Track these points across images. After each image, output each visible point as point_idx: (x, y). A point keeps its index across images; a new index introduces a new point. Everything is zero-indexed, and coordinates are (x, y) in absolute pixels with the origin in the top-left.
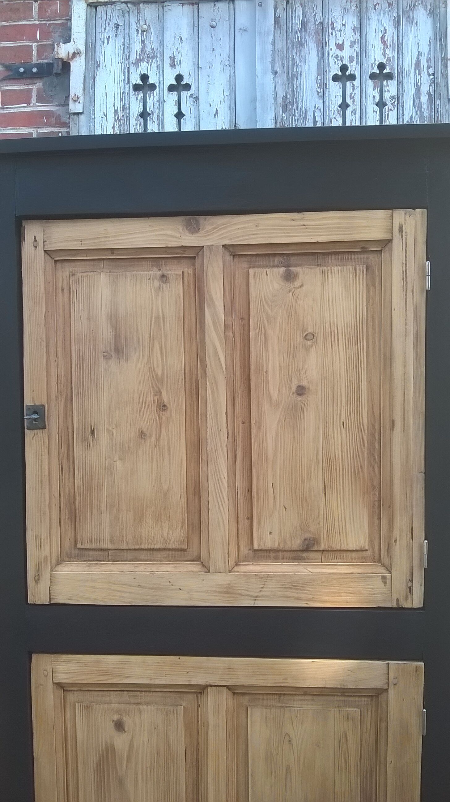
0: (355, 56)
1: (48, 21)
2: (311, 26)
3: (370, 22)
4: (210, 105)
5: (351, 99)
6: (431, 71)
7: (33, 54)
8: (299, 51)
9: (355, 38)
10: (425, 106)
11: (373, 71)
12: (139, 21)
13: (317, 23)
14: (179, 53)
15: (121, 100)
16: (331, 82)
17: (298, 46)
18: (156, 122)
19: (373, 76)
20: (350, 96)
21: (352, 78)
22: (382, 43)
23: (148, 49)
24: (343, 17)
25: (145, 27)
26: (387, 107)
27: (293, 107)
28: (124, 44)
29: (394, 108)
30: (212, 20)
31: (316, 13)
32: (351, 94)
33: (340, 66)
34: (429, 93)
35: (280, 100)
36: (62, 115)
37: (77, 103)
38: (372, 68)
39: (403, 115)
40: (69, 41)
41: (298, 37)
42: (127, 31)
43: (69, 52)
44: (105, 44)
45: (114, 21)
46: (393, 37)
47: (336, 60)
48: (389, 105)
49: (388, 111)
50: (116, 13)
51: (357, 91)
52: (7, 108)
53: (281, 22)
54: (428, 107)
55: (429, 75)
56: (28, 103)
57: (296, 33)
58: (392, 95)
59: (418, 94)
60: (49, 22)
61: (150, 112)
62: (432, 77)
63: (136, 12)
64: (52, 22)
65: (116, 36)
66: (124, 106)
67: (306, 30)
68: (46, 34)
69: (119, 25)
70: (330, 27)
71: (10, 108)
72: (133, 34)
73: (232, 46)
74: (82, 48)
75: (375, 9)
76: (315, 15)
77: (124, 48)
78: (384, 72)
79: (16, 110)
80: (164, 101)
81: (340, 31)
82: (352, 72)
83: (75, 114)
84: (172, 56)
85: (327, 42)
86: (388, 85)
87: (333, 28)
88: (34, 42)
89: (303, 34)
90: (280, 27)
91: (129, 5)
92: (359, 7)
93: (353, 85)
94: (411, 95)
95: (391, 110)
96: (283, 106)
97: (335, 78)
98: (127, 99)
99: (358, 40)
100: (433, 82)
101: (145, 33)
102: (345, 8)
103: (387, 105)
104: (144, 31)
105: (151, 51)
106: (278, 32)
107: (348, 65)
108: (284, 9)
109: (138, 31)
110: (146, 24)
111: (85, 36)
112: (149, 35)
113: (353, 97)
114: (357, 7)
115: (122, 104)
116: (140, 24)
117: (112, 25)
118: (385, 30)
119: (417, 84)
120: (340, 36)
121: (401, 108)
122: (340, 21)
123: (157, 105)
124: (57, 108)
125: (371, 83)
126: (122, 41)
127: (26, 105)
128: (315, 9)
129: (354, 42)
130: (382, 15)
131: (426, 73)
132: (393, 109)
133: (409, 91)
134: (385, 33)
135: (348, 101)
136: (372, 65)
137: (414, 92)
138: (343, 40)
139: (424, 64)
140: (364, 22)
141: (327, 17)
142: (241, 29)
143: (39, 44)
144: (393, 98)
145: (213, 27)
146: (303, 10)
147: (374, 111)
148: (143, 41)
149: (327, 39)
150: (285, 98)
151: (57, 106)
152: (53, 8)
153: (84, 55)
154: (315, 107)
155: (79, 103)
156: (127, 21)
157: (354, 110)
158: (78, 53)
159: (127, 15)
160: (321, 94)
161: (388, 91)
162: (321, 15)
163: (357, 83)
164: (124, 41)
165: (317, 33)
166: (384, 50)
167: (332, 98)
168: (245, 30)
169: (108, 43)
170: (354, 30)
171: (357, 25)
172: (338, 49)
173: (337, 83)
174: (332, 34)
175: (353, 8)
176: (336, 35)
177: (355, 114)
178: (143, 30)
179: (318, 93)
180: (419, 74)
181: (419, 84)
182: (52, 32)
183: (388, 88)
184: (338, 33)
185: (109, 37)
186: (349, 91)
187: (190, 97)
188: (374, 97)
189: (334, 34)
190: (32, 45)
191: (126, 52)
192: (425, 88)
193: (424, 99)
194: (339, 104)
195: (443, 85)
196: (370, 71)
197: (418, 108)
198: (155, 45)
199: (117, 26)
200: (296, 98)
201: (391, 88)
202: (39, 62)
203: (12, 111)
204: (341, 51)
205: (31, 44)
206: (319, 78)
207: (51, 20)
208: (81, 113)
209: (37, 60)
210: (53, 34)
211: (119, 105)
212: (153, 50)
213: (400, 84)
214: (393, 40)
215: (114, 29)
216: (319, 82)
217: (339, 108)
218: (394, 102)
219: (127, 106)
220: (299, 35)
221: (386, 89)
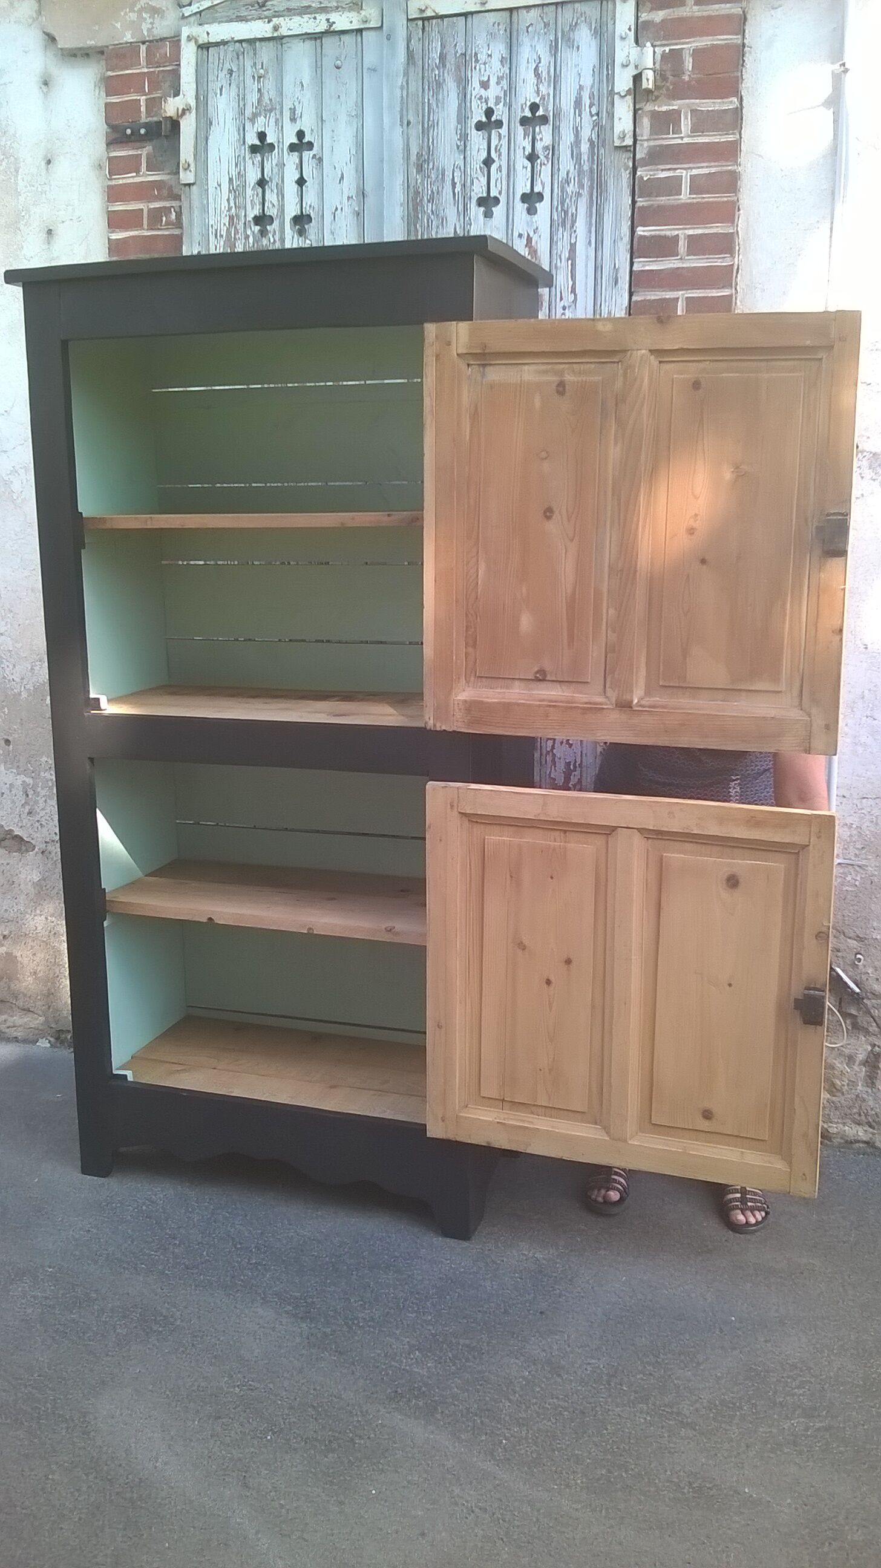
0: (502, 96)
1: (157, 67)
2: (451, 60)
3: (521, 49)
4: (335, 168)
5: (496, 152)
6: (594, 110)
7: (142, 110)
8: (436, 94)
9: (502, 71)
10: (585, 157)
11: (523, 115)
12: (255, 64)
13: (458, 55)
14: (299, 103)
15: (236, 165)
16: (474, 131)
17: (435, 88)
18: (275, 191)
19: (524, 121)
20: (496, 149)
21: (499, 124)
22: (535, 76)
23: (266, 99)
24: (488, 45)
25: (262, 71)
26: (539, 161)
27: (428, 165)
28: (238, 95)
29: (548, 162)
30: (337, 59)
31: (457, 43)
32: (497, 146)
33: (484, 109)
34: (590, 140)
35: (413, 158)
36: (174, 185)
37: (188, 171)
38: (523, 110)
39: (559, 169)
40: (178, 94)
41: (435, 75)
42: (241, 78)
43: (178, 109)
44: (218, 95)
45: (227, 66)
46: (549, 67)
47: (479, 102)
48: (542, 157)
49: (541, 166)
50: (229, 56)
51: (505, 142)
52: (115, 179)
53: (416, 57)
54: (588, 158)
55: (592, 116)
56: (138, 171)
57: (433, 70)
58: (546, 144)
59: (577, 141)
60: (158, 69)
61: (268, 179)
62: (595, 118)
63: (251, 53)
64: (161, 69)
65: (230, 84)
66: (239, 173)
67: (444, 66)
68: (155, 85)
69: (232, 71)
70: (473, 60)
71: (119, 179)
72: (249, 81)
73: (360, 92)
74: (193, 104)
75: (528, 31)
76: (456, 45)
77: (239, 99)
78: (537, 114)
79: (125, 181)
80: (284, 165)
81: (485, 64)
82: (498, 118)
83: (185, 185)
84: (293, 107)
85: (470, 78)
86: (540, 132)
87: (477, 61)
88: (142, 95)
89: (441, 70)
90: (414, 64)
91: (244, 45)
92: (508, 30)
93: (500, 134)
94: (569, 143)
95: (544, 164)
96: (418, 165)
97: (480, 126)
98: (242, 164)
99: (507, 74)
100: (596, 124)
101: (262, 79)
102: (491, 33)
103: (539, 157)
104: (261, 77)
105: (269, 103)
106: (412, 69)
107: (494, 108)
108: (419, 39)
109: (254, 77)
110: (262, 68)
111: (195, 87)
112: (266, 81)
113: (499, 150)
114: (506, 30)
115: (238, 170)
116: (256, 68)
117: (225, 72)
118: (540, 58)
119: (577, 128)
120: (485, 70)
121: (556, 162)
122: (485, 51)
123: (275, 170)
124: (168, 177)
125: (520, 130)
126: (237, 90)
127: (134, 174)
128: (456, 37)
129: (502, 77)
130: (536, 38)
131: (588, 114)
132: (546, 162)
133: (567, 137)
134: (540, 62)
135: (493, 155)
136: (522, 107)
137: (572, 138)
138: (489, 76)
139: (586, 101)
140: (514, 48)
141: (470, 46)
142: (369, 69)
143: (149, 97)
144: (546, 148)
145: (338, 68)
146: (442, 39)
147: (523, 167)
148: (259, 90)
149: (470, 76)
150: (419, 155)
151: (169, 174)
152: (162, 51)
153: (194, 111)
154: (454, 165)
155: (190, 171)
156: (241, 64)
157: (500, 166)
158: (188, 109)
159: (241, 57)
160: (462, 148)
161: (541, 139)
162: (463, 44)
163: (504, 131)
164: (239, 91)
165: (458, 68)
166: (537, 85)
167: (474, 153)
168: (374, 70)
169: (221, 94)
170: (501, 61)
171: (506, 55)
172: (482, 87)
173: (480, 133)
174: (475, 68)
175: (501, 32)
176: (480, 70)
177: (501, 171)
178: (260, 75)
179: (458, 147)
180: (580, 115)
181: (579, 128)
182: (161, 81)
183: (540, 136)
184: (483, 66)
185: (222, 86)
186: (494, 142)
187: (313, 158)
188: (524, 148)
189: (478, 68)
190: (140, 100)
191: (241, 105)
192: (586, 133)
193: (585, 147)
194: (482, 160)
195: (608, 128)
196: (520, 115)
197: (577, 158)
198: (273, 94)
199: (231, 72)
200: (432, 154)
201: (545, 134)
202: (149, 119)
203: (121, 182)
204: (486, 89)
205: (139, 98)
206: (459, 127)
207: (160, 67)
208: (193, 184)
209: (146, 117)
210: (162, 84)
211: (234, 173)
212: (271, 100)
213: (556, 129)
214: (549, 72)
215: (228, 76)
216: (459, 132)
217: (482, 165)
218: (548, 154)
219: (242, 172)
220: (437, 72)
221: (538, 137)
